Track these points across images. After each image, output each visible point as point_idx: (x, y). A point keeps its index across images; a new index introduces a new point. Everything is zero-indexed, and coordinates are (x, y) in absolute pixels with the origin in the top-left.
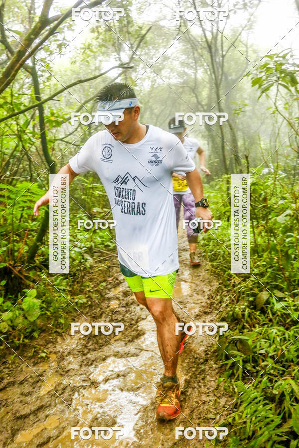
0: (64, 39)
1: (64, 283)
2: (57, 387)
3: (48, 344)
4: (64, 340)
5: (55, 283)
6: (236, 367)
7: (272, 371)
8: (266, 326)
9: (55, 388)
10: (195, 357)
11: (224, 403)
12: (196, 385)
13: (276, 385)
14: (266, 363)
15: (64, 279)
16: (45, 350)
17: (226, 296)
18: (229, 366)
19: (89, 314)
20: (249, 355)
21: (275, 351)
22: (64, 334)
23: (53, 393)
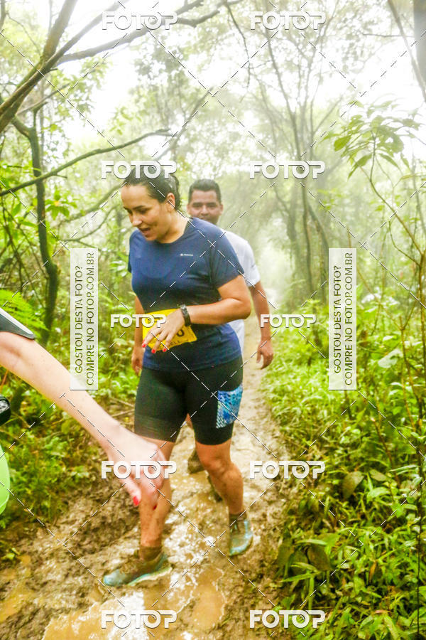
1: (60, 446)
2: (23, 610)
3: (21, 539)
4: (48, 534)
5: (47, 446)
6: (305, 588)
7: (359, 599)
8: (355, 525)
9: (20, 611)
10: (245, 569)
12: (241, 614)
13: (364, 623)
14: (351, 584)
15: (62, 441)
16: (14, 549)
18: (293, 586)
19: (92, 495)
20: (326, 571)
21: (366, 566)
22: (48, 525)
23: (15, 619)
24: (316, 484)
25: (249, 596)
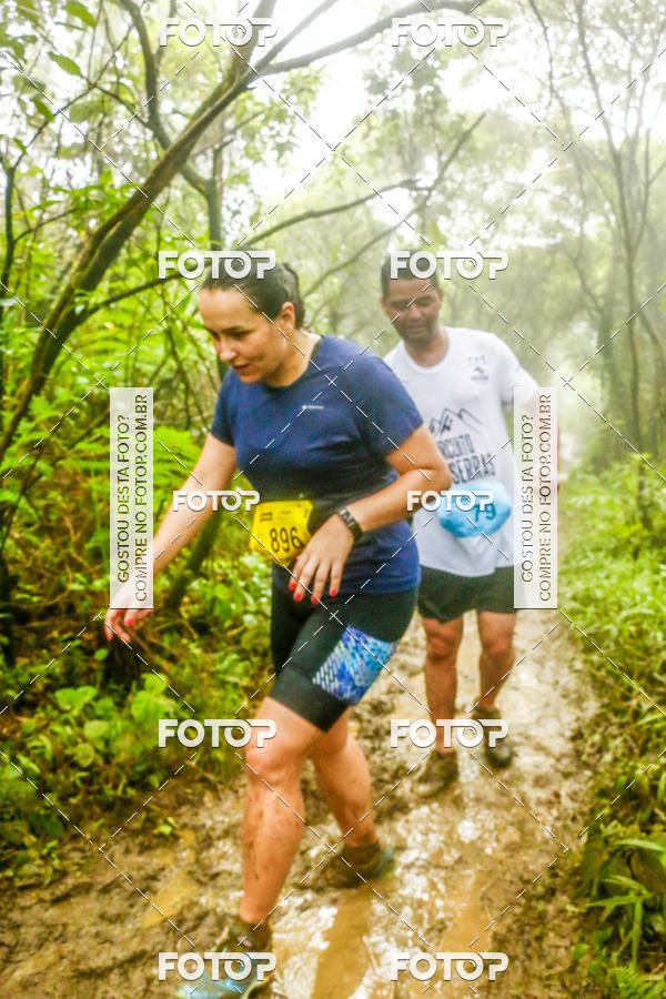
1: (240, 668)
2: (185, 911)
3: (180, 804)
4: (220, 801)
5: (219, 667)
6: (625, 919)
9: (181, 913)
10: (525, 878)
15: (243, 660)
16: (171, 820)
17: (615, 737)
18: (606, 914)
20: (661, 894)
22: (219, 787)
23: (173, 923)
24: (643, 751)
25: (532, 922)
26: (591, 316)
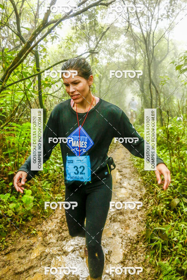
0: (56, 33)
1: (49, 185)
2: (42, 254)
3: (37, 225)
4: (48, 223)
5: (43, 185)
6: (157, 248)
7: (181, 253)
8: (177, 221)
9: (41, 254)
10: (131, 239)
11: (149, 272)
12: (131, 257)
13: (185, 263)
14: (177, 247)
15: (49, 183)
16: (35, 229)
17: (151, 199)
18: (153, 247)
20: (166, 241)
21: (183, 240)
22: (47, 219)
23: (39, 258)
24: (159, 203)
25: (134, 250)
26: (138, 82)
